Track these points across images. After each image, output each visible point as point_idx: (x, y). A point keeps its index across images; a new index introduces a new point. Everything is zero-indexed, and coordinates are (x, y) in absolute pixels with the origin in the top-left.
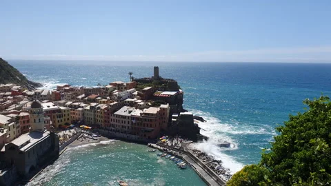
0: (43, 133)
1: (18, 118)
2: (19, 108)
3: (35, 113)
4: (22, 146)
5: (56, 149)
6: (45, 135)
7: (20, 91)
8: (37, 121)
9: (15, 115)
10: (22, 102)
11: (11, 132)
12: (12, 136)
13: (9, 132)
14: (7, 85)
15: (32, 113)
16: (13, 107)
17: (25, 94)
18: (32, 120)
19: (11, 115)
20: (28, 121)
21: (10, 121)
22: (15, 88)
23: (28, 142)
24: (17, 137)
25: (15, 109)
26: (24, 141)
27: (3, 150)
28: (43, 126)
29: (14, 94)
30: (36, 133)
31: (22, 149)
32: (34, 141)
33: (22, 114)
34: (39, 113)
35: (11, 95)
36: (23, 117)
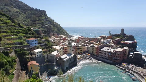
0: (72, 54)
1: (63, 48)
2: (64, 44)
3: (69, 46)
4: (64, 59)
5: (76, 62)
6: (72, 55)
7: (65, 38)
8: (70, 50)
9: (62, 47)
10: (66, 42)
11: (61, 53)
12: (61, 54)
13: (60, 53)
14: (62, 36)
15: (68, 46)
16: (62, 44)
17: (67, 39)
18: (68, 49)
19: (61, 47)
20: (67, 50)
21: (61, 49)
22: (64, 37)
23: (66, 57)
24: (63, 55)
25: (63, 44)
26: (65, 57)
27: (58, 59)
28: (72, 52)
29: (64, 39)
30: (69, 54)
31: (64, 60)
32: (68, 57)
33: (65, 47)
34: (71, 46)
35: (62, 40)
36: (65, 48)
